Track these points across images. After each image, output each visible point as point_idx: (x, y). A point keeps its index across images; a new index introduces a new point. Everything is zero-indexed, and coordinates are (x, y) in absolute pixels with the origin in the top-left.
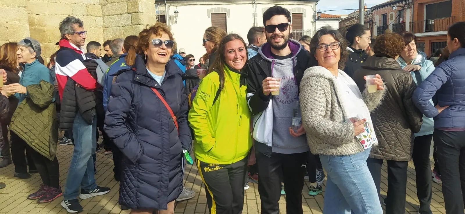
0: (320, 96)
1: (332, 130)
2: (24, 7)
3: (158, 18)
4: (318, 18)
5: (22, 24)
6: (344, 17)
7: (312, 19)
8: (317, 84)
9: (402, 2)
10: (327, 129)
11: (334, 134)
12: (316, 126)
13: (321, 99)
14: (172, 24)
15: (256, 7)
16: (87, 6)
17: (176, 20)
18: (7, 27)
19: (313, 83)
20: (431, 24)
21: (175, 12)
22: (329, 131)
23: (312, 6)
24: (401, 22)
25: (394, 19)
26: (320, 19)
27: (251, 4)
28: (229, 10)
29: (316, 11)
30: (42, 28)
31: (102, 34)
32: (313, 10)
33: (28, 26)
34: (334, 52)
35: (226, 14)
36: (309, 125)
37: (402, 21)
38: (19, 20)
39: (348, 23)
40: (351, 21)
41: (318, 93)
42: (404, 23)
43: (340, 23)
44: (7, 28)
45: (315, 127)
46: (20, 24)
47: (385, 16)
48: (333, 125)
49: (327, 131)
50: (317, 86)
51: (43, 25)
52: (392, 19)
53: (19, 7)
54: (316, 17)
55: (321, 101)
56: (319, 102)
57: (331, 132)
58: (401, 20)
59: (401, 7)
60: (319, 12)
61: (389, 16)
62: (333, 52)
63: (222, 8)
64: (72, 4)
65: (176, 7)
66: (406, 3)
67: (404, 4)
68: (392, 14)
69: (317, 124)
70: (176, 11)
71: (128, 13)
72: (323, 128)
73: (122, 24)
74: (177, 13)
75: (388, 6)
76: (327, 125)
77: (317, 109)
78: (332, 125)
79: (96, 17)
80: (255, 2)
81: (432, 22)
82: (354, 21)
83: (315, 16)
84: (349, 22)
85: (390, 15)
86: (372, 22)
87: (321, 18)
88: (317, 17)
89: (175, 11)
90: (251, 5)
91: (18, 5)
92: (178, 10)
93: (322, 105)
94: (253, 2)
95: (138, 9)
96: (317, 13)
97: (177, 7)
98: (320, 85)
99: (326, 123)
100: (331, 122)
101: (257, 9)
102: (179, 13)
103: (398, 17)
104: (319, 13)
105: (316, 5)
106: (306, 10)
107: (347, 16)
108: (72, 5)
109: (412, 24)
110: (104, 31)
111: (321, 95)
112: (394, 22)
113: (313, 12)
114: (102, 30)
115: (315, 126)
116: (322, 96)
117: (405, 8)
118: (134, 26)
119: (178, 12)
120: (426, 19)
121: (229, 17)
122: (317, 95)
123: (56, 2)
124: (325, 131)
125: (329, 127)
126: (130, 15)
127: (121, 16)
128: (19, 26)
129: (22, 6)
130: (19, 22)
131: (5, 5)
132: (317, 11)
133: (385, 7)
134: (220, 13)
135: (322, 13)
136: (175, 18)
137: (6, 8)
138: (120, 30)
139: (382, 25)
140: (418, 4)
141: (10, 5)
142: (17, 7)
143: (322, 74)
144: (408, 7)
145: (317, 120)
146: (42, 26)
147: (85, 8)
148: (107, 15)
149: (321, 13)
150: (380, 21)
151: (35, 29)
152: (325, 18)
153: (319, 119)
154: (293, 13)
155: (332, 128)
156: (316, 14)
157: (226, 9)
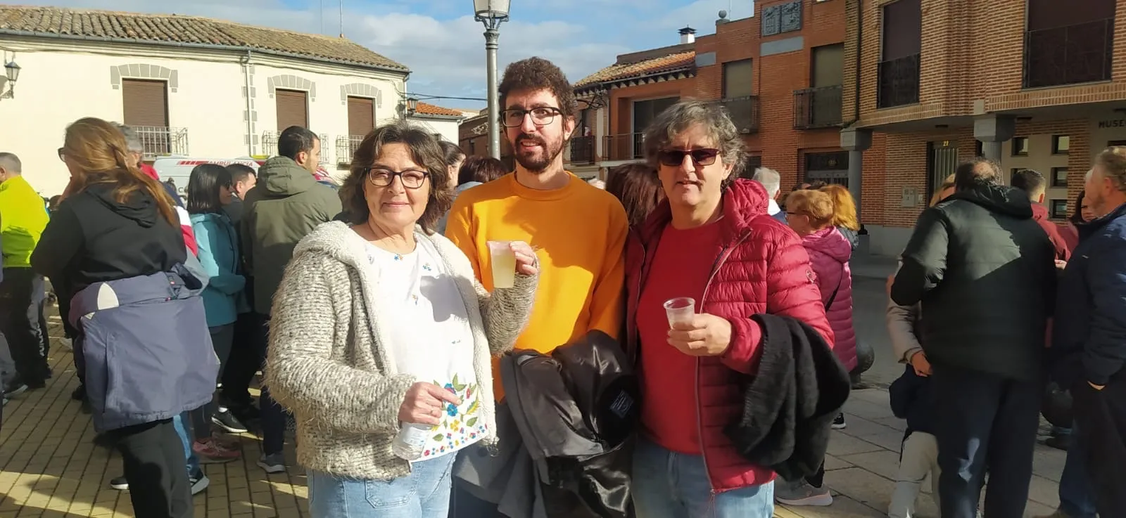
0: (317, 302)
1: (349, 389)
4: (410, 112)
6: (469, 115)
7: (396, 113)
8: (313, 269)
9: (588, 93)
10: (335, 387)
11: (355, 399)
12: (304, 381)
13: (319, 311)
15: (252, 72)
17: (12, 88)
19: (305, 266)
21: (9, 66)
22: (339, 392)
23: (396, 83)
24: (586, 135)
26: (415, 114)
27: (236, 62)
28: (176, 72)
29: (406, 95)
32: (399, 93)
34: (409, 195)
35: (165, 82)
36: (284, 379)
37: (590, 133)
39: (478, 130)
40: (485, 126)
41: (312, 293)
42: (592, 137)
43: (460, 127)
45: (302, 385)
48: (352, 376)
49: (334, 393)
50: (311, 275)
54: (406, 109)
55: (318, 315)
56: (311, 318)
57: (346, 394)
58: (587, 130)
59: (585, 101)
60: (411, 100)
62: (405, 194)
63: (155, 68)
65: (11, 53)
66: (596, 96)
67: (591, 96)
69: (307, 377)
70: (12, 63)
72: (325, 385)
74: (15, 70)
76: (336, 377)
77: (305, 337)
78: (349, 376)
80: (248, 60)
83: (404, 106)
84: (481, 127)
87: (418, 114)
88: (408, 110)
89: (8, 62)
90: (238, 66)
92: (17, 62)
93: (320, 326)
94: (244, 60)
96: (408, 100)
97: (17, 53)
98: (319, 273)
99: (334, 373)
100: (347, 368)
101: (254, 77)
102: (21, 70)
103: (581, 124)
104: (413, 102)
105: (405, 81)
106: (381, 91)
107: (478, 114)
109: (609, 140)
111: (319, 298)
113: (399, 98)
115: (301, 382)
116: (321, 301)
117: (594, 105)
119: (18, 68)
120: (635, 132)
121: (174, 91)
122: (309, 297)
124: (329, 394)
125: (340, 383)
132: (408, 97)
134: (150, 78)
135: (420, 101)
136: (8, 81)
140: (619, 98)
143: (331, 249)
144: (600, 105)
145: (307, 366)
152: (427, 113)
153: (313, 362)
154: (350, 95)
155: (348, 386)
156: (406, 102)
157: (165, 70)
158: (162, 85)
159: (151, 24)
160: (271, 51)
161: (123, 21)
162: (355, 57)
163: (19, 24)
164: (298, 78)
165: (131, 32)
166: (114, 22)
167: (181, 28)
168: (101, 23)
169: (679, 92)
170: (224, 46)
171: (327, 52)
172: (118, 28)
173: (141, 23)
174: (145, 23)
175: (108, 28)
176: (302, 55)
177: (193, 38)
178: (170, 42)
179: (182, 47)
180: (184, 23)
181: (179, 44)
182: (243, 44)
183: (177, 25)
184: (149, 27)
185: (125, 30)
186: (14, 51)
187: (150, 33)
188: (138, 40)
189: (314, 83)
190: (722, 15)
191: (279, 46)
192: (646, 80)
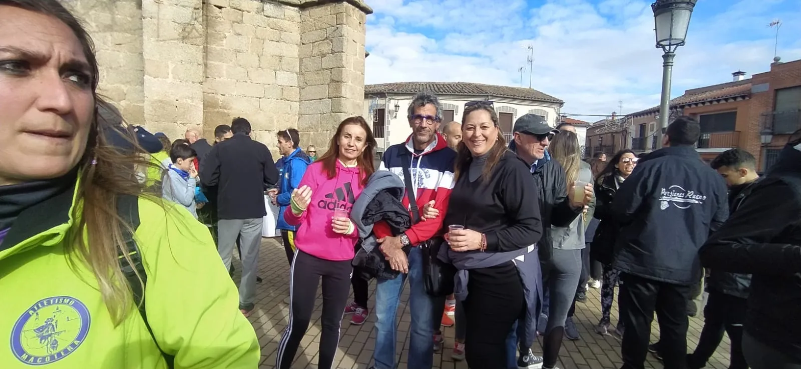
2: (199, 83)
3: (376, 111)
5: (194, 104)
6: (593, 124)
7: (555, 123)
14: (392, 119)
16: (282, 88)
17: (396, 115)
18: (177, 105)
20: (705, 139)
21: (395, 106)
23: (556, 108)
25: (655, 130)
28: (458, 106)
29: (560, 114)
30: (226, 111)
31: (297, 122)
32: (557, 113)
33: (202, 106)
35: (453, 111)
38: (192, 98)
39: (598, 132)
40: (602, 129)
43: (587, 130)
44: (177, 107)
46: (191, 103)
47: (643, 127)
51: (229, 108)
52: (652, 130)
53: (193, 82)
60: (563, 116)
61: (649, 127)
63: (450, 105)
64: (265, 84)
66: (673, 112)
68: (653, 124)
70: (397, 105)
71: (329, 98)
73: (320, 111)
74: (398, 108)
75: (647, 115)
79: (292, 101)
81: (706, 136)
82: (605, 129)
84: (599, 130)
85: (650, 125)
86: (626, 132)
91: (193, 81)
92: (399, 104)
95: (341, 92)
105: (560, 107)
106: (548, 113)
108: (265, 86)
110: (299, 118)
112: (655, 134)
113: (557, 116)
114: (297, 117)
118: (333, 114)
119: (399, 106)
123: (246, 82)
126: (330, 100)
127: (320, 101)
128: (191, 105)
129: (196, 81)
130: (191, 101)
131: (177, 80)
132: (562, 115)
133: (644, 115)
134: (447, 109)
135: (567, 117)
136: (395, 113)
137: (178, 82)
138: (316, 118)
139: (638, 136)
141: (183, 80)
142: (191, 82)
146: (226, 109)
147: (279, 91)
148: (304, 100)
149: (565, 117)
150: (636, 131)
151: (218, 112)
156: (561, 118)
157: (454, 106)
158: (452, 112)
159: (449, 86)
160: (499, 95)
161: (438, 86)
162: (536, 97)
163: (401, 89)
164: (509, 107)
165: (441, 90)
166: (435, 86)
167: (461, 87)
168: (430, 87)
169: (736, 108)
170: (478, 94)
171: (523, 95)
172: (436, 89)
173: (445, 86)
174: (447, 87)
175: (433, 89)
176: (512, 97)
177: (466, 91)
178: (457, 93)
179: (462, 95)
180: (462, 85)
181: (460, 94)
182: (486, 93)
183: (460, 86)
184: (448, 88)
185: (439, 89)
186: (398, 100)
187: (449, 90)
188: (444, 93)
189: (516, 110)
190: (776, 59)
191: (502, 93)
192: (711, 102)
